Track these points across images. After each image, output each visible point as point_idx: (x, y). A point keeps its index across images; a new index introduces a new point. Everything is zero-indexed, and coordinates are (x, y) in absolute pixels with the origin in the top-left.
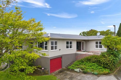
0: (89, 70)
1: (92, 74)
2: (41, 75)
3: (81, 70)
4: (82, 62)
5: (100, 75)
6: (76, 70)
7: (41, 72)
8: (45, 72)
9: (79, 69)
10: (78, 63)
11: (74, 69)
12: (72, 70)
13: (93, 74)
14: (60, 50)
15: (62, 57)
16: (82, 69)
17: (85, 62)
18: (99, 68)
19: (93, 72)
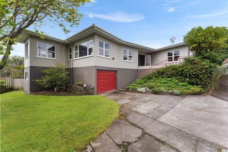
0: (162, 89)
1: (170, 93)
2: (82, 95)
3: (148, 89)
4: (148, 79)
5: (184, 96)
6: (140, 90)
7: (81, 91)
8: (88, 91)
9: (144, 88)
10: (142, 81)
11: (136, 89)
12: (133, 90)
13: (172, 94)
14: (113, 59)
15: (116, 71)
16: (151, 88)
17: (154, 78)
18: (181, 84)
19: (170, 91)
